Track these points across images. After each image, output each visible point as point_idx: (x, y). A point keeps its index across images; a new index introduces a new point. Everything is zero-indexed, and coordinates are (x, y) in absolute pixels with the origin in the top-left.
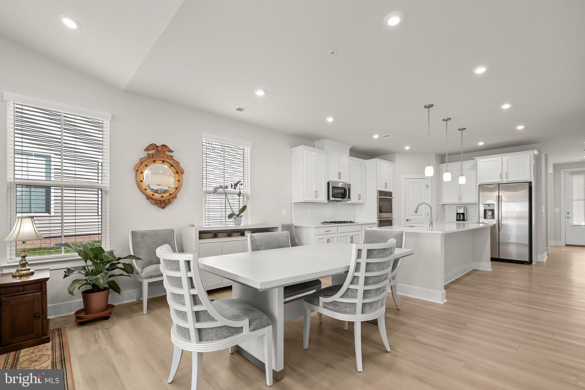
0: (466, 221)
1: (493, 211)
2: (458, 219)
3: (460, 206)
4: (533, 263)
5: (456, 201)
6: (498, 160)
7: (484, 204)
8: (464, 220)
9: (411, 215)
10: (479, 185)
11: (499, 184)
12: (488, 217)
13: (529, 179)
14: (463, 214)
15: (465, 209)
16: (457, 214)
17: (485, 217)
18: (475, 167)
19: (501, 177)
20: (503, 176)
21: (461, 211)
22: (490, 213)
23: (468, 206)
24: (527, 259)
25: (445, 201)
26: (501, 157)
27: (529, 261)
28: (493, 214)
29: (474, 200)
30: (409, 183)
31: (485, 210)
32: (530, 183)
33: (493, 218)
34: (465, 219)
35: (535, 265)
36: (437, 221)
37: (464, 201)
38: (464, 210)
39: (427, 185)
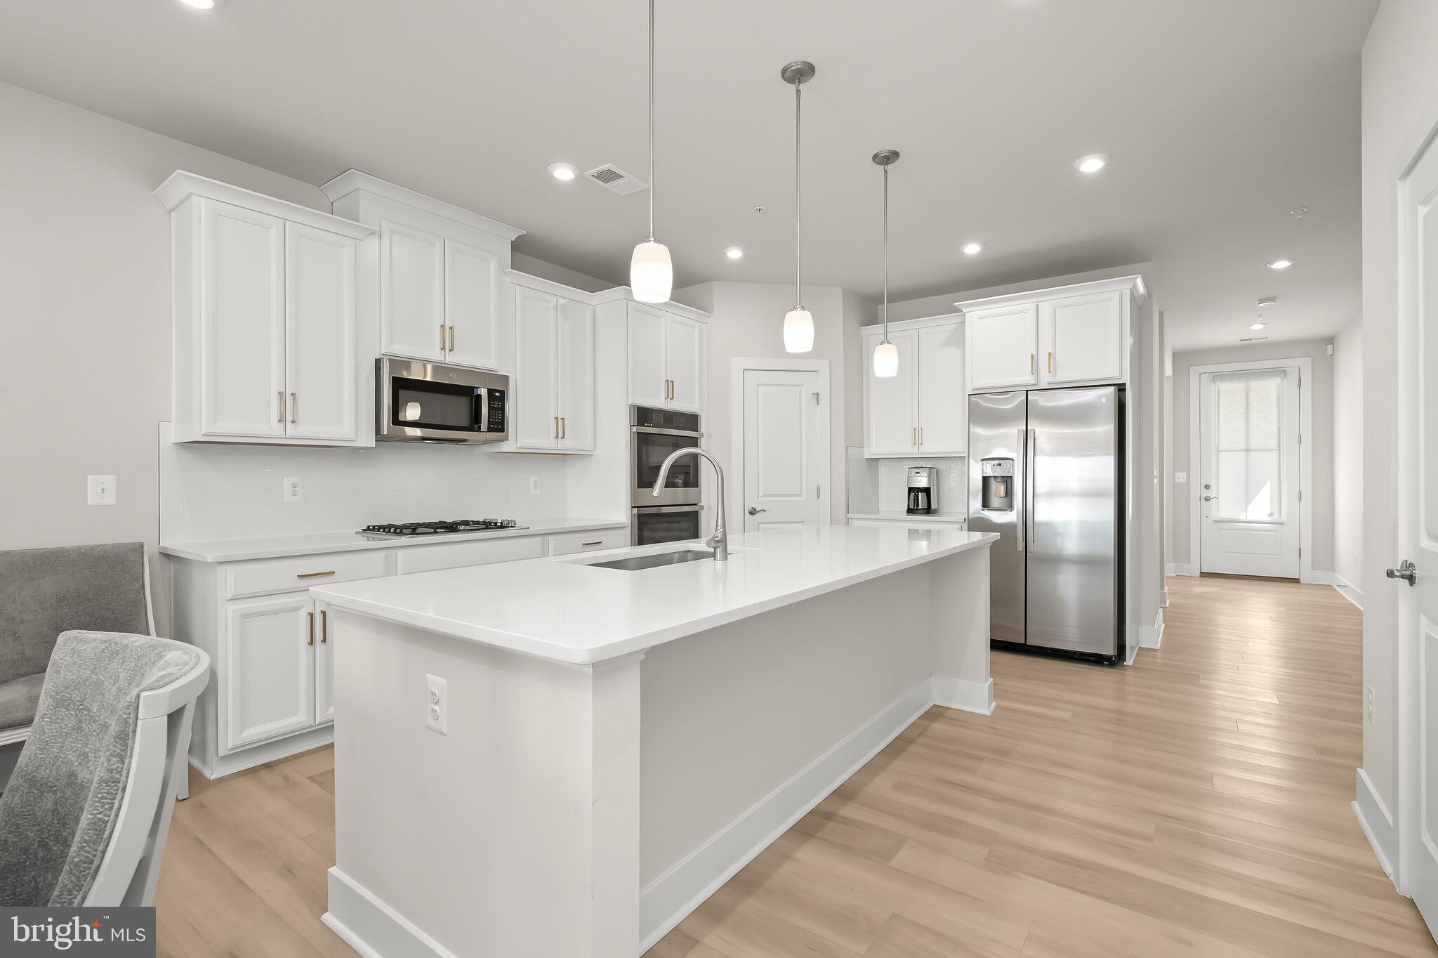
0: (935, 512)
1: (1008, 481)
2: (911, 507)
3: (916, 464)
4: (1129, 661)
5: (904, 447)
6: (1026, 311)
7: (983, 460)
8: (928, 510)
9: (764, 496)
10: (969, 395)
11: (1027, 391)
12: (995, 501)
13: (1117, 375)
14: (927, 491)
15: (934, 473)
16: (911, 490)
17: (986, 504)
18: (958, 339)
19: (1035, 370)
20: (1041, 365)
21: (922, 482)
22: (998, 489)
23: (941, 466)
24: (1109, 650)
25: (875, 449)
26: (1031, 300)
27: (1115, 657)
28: (1009, 493)
29: (956, 446)
30: (759, 385)
31: (986, 480)
32: (1121, 389)
33: (1010, 507)
34: (933, 506)
35: (1133, 667)
36: (849, 516)
37: (931, 447)
38: (929, 477)
39: (818, 394)
